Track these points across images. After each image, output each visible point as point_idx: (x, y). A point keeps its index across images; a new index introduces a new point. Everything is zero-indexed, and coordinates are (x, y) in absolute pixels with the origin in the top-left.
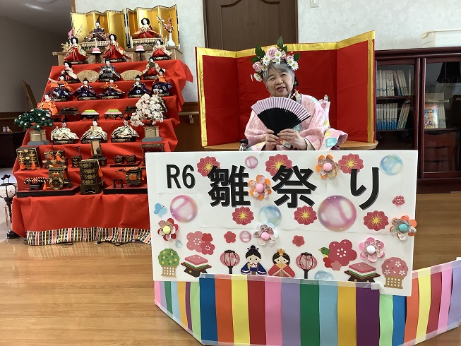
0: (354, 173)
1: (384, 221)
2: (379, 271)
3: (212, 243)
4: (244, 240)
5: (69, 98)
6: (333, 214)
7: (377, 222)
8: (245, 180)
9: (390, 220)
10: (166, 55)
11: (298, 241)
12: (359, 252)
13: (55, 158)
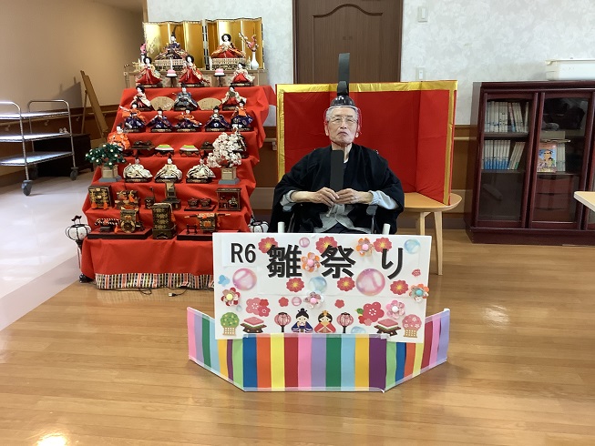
5: (142, 129)
10: (247, 81)
13: (128, 198)
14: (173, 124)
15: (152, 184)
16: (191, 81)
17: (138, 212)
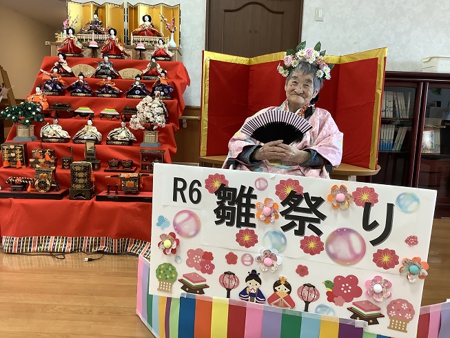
0: (367, 207)
1: (394, 260)
2: (384, 311)
3: (212, 262)
4: (245, 263)
5: (61, 93)
6: (341, 247)
7: (386, 260)
8: (253, 201)
9: (400, 260)
10: (167, 56)
11: (302, 271)
12: (364, 290)
13: (44, 157)
14: (94, 89)
15: (70, 144)
16: (113, 52)
17: (54, 171)
